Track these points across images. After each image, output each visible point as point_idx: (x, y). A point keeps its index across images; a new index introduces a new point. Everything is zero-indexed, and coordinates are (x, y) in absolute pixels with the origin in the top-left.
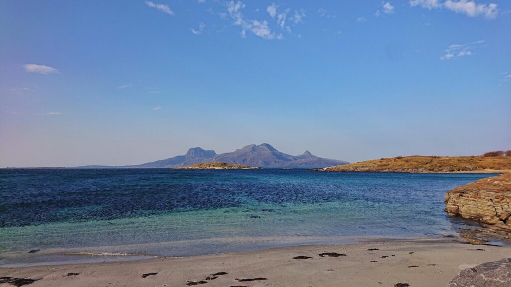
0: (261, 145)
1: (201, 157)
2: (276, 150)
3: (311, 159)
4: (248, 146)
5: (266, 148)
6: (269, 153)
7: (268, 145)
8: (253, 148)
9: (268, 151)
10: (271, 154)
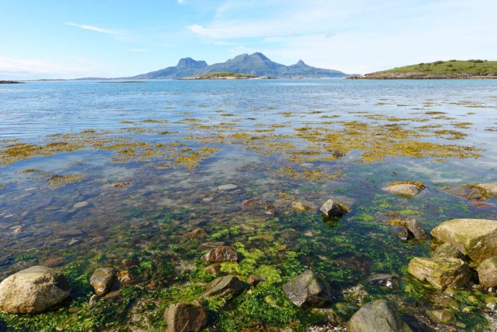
0: (254, 54)
1: (192, 68)
2: (268, 59)
3: (305, 69)
4: (240, 56)
5: (258, 57)
6: (262, 63)
7: (260, 55)
8: (245, 58)
9: (260, 61)
10: (264, 64)
